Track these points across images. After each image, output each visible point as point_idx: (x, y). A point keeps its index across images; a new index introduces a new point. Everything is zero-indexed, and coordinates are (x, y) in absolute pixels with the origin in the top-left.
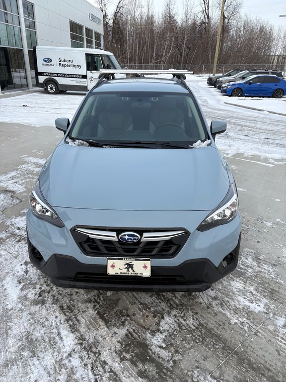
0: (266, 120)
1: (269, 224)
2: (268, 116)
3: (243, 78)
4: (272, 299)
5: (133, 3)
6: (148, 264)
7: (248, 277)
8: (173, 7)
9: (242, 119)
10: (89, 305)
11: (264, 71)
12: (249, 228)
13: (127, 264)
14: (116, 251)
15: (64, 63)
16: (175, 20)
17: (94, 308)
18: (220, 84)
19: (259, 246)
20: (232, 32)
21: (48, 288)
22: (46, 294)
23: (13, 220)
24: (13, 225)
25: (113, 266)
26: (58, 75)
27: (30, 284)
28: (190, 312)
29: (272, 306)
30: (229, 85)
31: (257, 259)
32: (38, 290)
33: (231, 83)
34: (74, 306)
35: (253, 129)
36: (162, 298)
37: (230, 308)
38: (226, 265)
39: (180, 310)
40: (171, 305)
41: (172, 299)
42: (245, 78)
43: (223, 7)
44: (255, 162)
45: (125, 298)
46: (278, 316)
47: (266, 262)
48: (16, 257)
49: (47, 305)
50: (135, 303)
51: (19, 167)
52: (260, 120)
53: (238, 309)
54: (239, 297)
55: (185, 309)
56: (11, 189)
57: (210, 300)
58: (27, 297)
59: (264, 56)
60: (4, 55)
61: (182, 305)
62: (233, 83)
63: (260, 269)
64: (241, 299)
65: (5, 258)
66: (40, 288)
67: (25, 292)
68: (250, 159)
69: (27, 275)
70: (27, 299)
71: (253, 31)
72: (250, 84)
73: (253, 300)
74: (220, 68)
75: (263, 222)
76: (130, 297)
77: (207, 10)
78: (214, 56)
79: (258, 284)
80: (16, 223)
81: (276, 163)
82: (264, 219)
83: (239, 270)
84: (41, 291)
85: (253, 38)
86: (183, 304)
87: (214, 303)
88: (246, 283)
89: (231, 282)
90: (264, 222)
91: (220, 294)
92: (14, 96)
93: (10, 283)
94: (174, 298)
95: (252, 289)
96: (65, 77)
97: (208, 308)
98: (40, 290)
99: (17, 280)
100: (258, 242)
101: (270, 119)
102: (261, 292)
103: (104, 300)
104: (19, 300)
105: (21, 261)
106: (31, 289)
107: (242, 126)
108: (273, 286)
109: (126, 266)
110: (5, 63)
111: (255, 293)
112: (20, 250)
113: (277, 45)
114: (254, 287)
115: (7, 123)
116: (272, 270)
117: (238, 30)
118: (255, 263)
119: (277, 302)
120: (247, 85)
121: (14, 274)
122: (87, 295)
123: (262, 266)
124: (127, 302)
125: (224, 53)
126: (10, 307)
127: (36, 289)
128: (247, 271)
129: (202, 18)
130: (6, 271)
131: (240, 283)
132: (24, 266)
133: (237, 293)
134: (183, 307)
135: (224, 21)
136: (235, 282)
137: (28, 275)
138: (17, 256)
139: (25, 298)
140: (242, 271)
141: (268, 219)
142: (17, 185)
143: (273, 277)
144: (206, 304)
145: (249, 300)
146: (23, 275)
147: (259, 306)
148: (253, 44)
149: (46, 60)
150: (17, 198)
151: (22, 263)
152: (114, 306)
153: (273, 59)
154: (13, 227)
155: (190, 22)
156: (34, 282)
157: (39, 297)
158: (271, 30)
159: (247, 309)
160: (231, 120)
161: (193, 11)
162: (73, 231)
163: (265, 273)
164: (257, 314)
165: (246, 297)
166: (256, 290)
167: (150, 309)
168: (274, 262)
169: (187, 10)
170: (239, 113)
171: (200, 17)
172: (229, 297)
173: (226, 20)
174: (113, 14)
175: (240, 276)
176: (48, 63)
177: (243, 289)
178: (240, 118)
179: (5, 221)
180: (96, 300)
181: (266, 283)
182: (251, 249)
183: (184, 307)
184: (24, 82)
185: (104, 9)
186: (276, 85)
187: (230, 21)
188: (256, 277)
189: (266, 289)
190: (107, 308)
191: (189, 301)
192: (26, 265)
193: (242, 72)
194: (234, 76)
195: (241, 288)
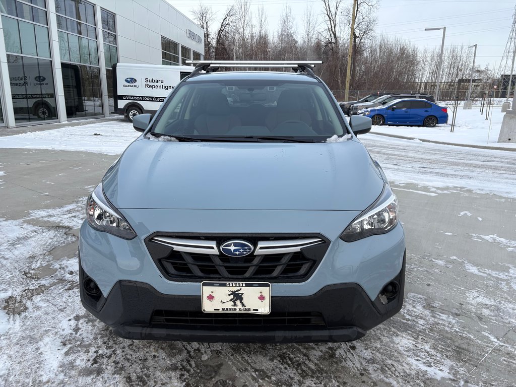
0: (419, 149)
1: (441, 262)
2: (421, 145)
3: (384, 103)
4: (460, 360)
5: (242, 19)
6: (266, 291)
7: (420, 332)
8: (291, 24)
9: (388, 148)
10: (173, 374)
11: (409, 95)
12: (412, 267)
13: (233, 293)
14: (216, 272)
15: (152, 84)
16: (294, 40)
17: (180, 378)
18: (355, 111)
19: (430, 290)
20: (366, 54)
21: (109, 352)
22: (105, 360)
23: (64, 262)
24: (63, 268)
25: (211, 298)
26: (143, 98)
27: (79, 346)
28: (334, 381)
29: (462, 371)
30: (367, 111)
31: (429, 306)
32: (92, 354)
33: (369, 109)
34: (148, 376)
35: (402, 158)
36: (289, 362)
37: (397, 374)
38: (387, 301)
39: (318, 378)
40: (304, 371)
41: (304, 362)
42: (386, 103)
43: (353, 24)
44: (411, 190)
45: (230, 363)
46: (472, 384)
47: (443, 310)
48: (61, 310)
49: (106, 375)
50: (246, 370)
51: (80, 199)
52: (411, 148)
53: (409, 375)
54: (409, 359)
55: (326, 377)
56: (66, 225)
57: (364, 363)
58: (74, 364)
59: (407, 82)
60: (73, 75)
61: (321, 371)
62: (372, 108)
63: (436, 320)
64: (412, 361)
65: (45, 311)
66: (96, 352)
67: (71, 358)
68: (404, 187)
69: (76, 333)
70: (73, 367)
71: (392, 53)
72: (393, 109)
73: (430, 363)
74: (353, 95)
75: (431, 260)
76: (239, 362)
77: (333, 28)
78: (345, 82)
79: (436, 340)
80: (69, 266)
81: (439, 191)
82: (433, 256)
83: (405, 321)
84: (97, 356)
85: (392, 61)
86: (322, 369)
87: (371, 368)
88: (417, 339)
89: (394, 338)
90: (434, 260)
91: (379, 355)
92: (83, 124)
93: (49, 345)
94: (307, 362)
95: (427, 347)
96: (152, 101)
97: (362, 374)
98: (95, 355)
99: (60, 340)
100: (428, 285)
101: (423, 148)
102: (442, 351)
103: (197, 366)
104: (60, 369)
105: (69, 315)
106: (81, 353)
107: (387, 154)
108: (459, 342)
109: (232, 297)
110: (75, 84)
111: (432, 352)
112: (70, 301)
113: (423, 69)
114: (429, 344)
115: (70, 152)
116: (454, 321)
117: (373, 52)
118: (427, 313)
119: (467, 364)
120: (390, 111)
121: (56, 333)
122: (170, 360)
123: (438, 316)
124: (234, 368)
125: (357, 78)
126: (45, 379)
127: (88, 352)
128: (417, 323)
129: (327, 37)
130: (44, 329)
131: (409, 339)
132: (73, 323)
133: (404, 353)
134: (322, 374)
135: (355, 40)
136: (400, 338)
137: (79, 334)
138: (65, 308)
139: (72, 365)
140: (409, 322)
141: (439, 257)
142: (75, 219)
143: (457, 330)
144: (358, 370)
145: (424, 363)
146: (71, 334)
147: (441, 370)
148: (392, 68)
149: (129, 80)
150: (74, 235)
151: (72, 317)
152: (214, 374)
153: (419, 86)
154: (63, 272)
155: (313, 42)
156: (87, 343)
157: (92, 364)
158: (414, 51)
159: (423, 376)
160: (373, 149)
161: (316, 29)
162: (150, 241)
163: (444, 325)
164: (439, 382)
165: (420, 359)
166: (434, 349)
167: (269, 377)
168: (455, 311)
169: (308, 27)
170: (383, 141)
171: (325, 36)
172: (393, 358)
173: (357, 40)
174: (217, 33)
175: (407, 330)
176: (131, 84)
177: (414, 348)
178: (385, 147)
179: (52, 264)
180: (184, 367)
181: (448, 338)
182: (419, 294)
183: (324, 375)
184: (99, 110)
185: (205, 26)
186: (426, 111)
187: (362, 41)
188: (431, 330)
189: (448, 347)
190: (201, 377)
191: (332, 366)
192: (76, 320)
193: (382, 97)
194: (372, 102)
195: (411, 346)
